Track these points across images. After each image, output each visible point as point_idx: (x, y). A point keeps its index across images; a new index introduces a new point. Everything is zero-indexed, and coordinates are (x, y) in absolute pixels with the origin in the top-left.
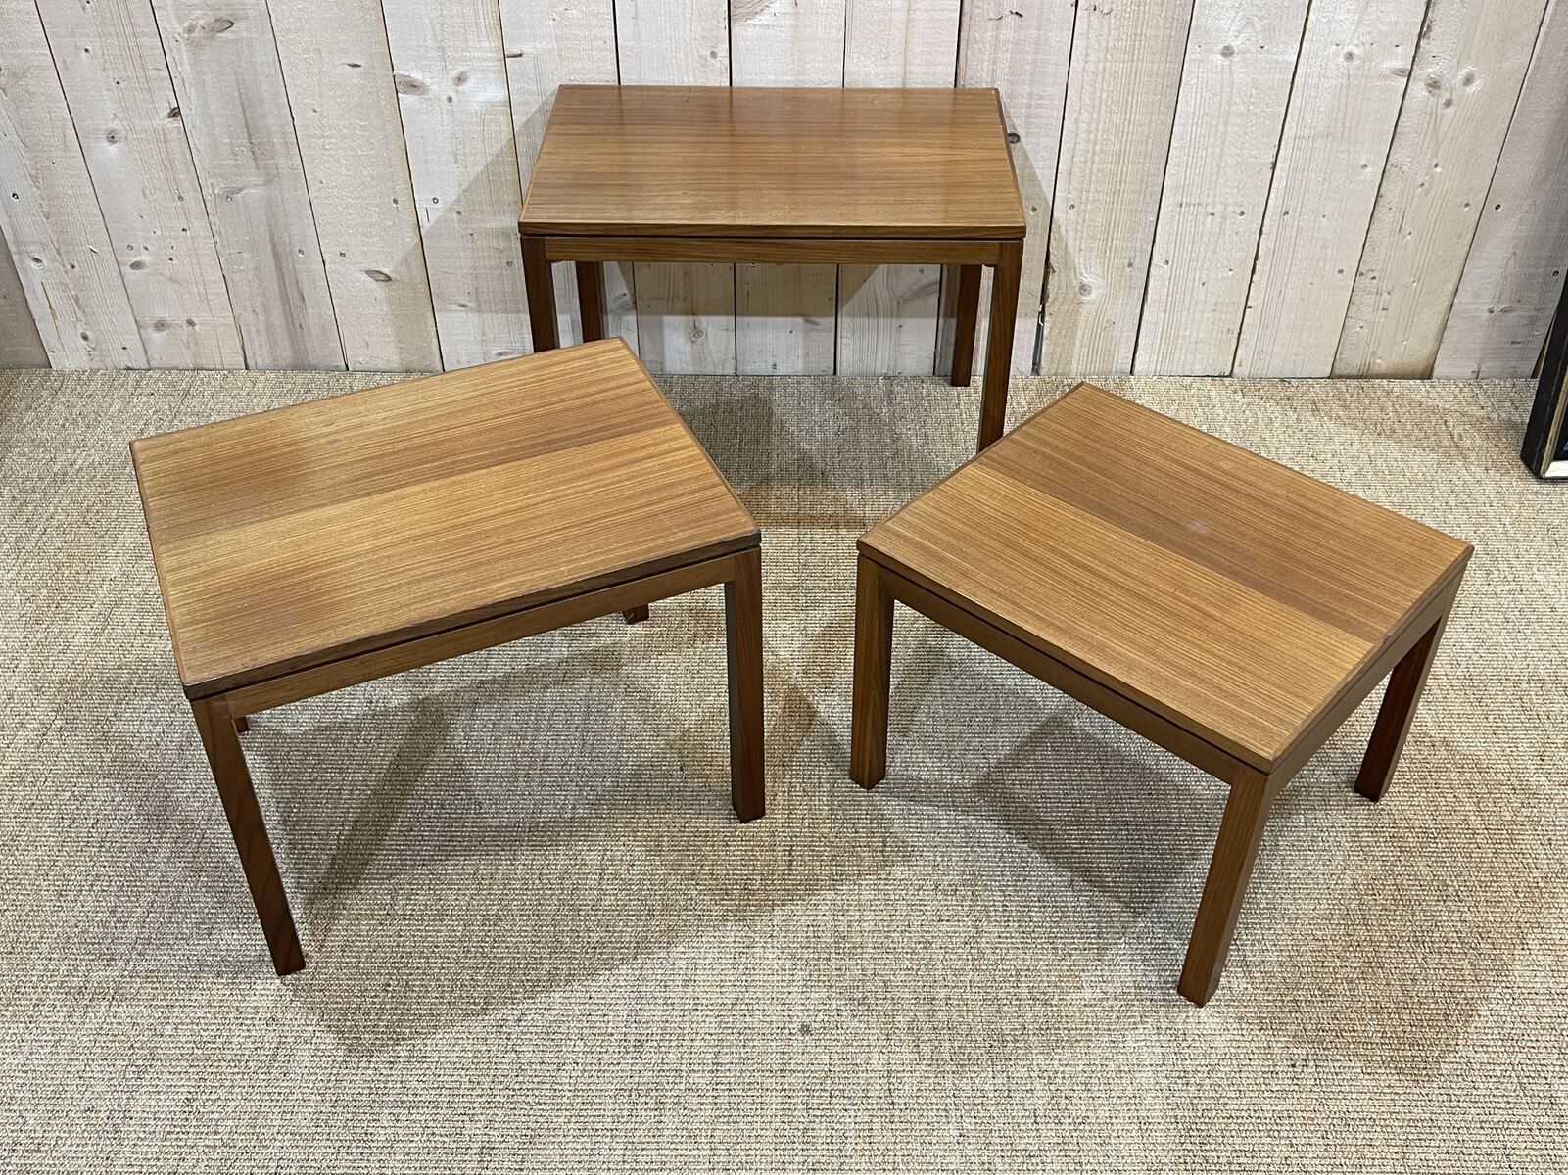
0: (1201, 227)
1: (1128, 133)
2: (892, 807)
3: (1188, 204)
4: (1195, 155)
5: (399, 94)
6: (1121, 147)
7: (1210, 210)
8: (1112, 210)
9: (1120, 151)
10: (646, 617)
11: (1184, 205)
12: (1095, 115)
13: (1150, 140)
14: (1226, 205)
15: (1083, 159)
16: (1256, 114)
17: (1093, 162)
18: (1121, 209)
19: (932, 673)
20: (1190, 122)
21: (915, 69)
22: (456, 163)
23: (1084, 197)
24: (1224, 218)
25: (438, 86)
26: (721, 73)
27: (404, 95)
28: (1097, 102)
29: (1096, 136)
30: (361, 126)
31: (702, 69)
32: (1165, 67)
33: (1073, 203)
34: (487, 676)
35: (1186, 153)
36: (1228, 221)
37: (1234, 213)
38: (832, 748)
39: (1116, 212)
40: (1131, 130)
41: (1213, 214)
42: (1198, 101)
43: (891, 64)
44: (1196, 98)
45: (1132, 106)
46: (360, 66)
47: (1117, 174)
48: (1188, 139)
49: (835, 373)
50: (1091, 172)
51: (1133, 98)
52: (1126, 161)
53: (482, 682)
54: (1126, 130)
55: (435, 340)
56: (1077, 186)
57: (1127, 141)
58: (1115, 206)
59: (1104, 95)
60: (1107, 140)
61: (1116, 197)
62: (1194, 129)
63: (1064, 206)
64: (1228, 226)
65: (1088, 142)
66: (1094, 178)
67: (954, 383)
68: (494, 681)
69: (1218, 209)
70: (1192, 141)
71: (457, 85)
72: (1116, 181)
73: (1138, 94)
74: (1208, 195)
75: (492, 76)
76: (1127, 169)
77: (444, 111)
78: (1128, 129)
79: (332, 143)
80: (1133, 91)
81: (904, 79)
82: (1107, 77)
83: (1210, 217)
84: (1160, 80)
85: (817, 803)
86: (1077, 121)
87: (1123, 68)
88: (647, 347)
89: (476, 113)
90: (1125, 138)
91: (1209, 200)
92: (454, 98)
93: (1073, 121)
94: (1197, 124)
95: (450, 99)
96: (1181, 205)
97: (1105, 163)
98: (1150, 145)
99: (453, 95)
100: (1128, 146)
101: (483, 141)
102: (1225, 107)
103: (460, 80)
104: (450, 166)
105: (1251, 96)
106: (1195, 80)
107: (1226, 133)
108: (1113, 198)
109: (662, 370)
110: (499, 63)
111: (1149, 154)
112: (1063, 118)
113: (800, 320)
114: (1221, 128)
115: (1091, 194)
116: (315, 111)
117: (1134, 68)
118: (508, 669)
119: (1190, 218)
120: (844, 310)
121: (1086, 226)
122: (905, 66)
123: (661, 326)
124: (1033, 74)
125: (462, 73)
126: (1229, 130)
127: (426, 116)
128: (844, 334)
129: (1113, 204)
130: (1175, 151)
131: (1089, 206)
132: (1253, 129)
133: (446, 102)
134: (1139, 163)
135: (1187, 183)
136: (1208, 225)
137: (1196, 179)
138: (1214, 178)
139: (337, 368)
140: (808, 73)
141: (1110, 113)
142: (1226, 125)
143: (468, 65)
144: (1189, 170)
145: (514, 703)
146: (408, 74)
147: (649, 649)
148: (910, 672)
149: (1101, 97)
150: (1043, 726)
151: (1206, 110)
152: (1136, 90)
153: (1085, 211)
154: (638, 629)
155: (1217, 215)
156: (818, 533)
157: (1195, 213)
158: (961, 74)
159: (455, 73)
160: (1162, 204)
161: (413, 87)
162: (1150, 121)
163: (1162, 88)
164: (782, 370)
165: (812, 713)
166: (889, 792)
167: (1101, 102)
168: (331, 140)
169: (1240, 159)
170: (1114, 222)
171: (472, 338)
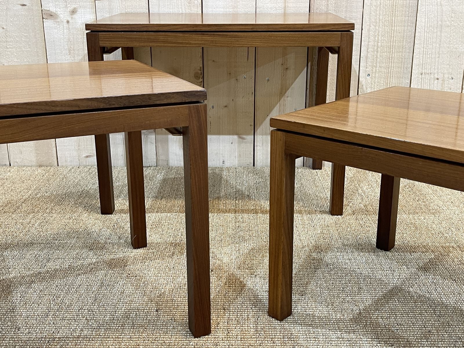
0: (432, 86)
1: (393, 37)
2: (297, 330)
3: (425, 74)
4: (427, 48)
5: (44, 20)
6: (390, 44)
7: (436, 76)
8: (388, 77)
9: (390, 46)
10: (146, 246)
11: (423, 74)
12: (377, 28)
13: (405, 40)
14: (444, 74)
15: (372, 50)
16: (454, 26)
17: (377, 52)
18: (392, 76)
19: (316, 269)
20: (423, 31)
21: (290, 5)
22: (69, 54)
23: (374, 70)
24: (443, 80)
25: (63, 15)
26: (197, 7)
27: (46, 20)
28: (378, 21)
29: (378, 38)
30: (25, 36)
31: (188, 5)
32: (409, 3)
33: (369, 73)
34: (43, 270)
35: (423, 47)
36: (445, 82)
37: (448, 78)
38: (256, 301)
39: (390, 78)
40: (395, 35)
41: (438, 79)
42: (426, 20)
43: (278, 2)
44: (425, 18)
45: (395, 23)
46: (26, 5)
47: (389, 58)
48: (423, 40)
49: (254, 166)
50: (377, 57)
51: (395, 18)
52: (394, 51)
53: (40, 273)
54: (393, 35)
55: (55, 149)
56: (370, 64)
57: (393, 40)
58: (389, 74)
59: (381, 17)
60: (383, 40)
61: (390, 70)
62: (426, 34)
63: (365, 75)
64: (446, 85)
65: (374, 41)
66: (378, 60)
67: (314, 168)
68: (48, 272)
69: (440, 76)
70: (425, 41)
71: (71, 15)
72: (389, 62)
73: (397, 16)
74: (435, 69)
75: (88, 10)
76: (394, 55)
77: (65, 28)
78: (394, 34)
79: (10, 45)
80: (395, 15)
81: (285, 10)
82: (382, 8)
83: (436, 81)
84: (407, 10)
85: (246, 328)
86: (369, 30)
87: (389, 3)
88: (160, 151)
89: (80, 29)
90: (392, 39)
91: (436, 71)
92: (70, 21)
93: (367, 30)
94: (427, 31)
95: (68, 22)
96: (422, 74)
97: (383, 52)
98: (405, 43)
99: (69, 19)
100: (394, 43)
101: (83, 43)
102: (440, 23)
103: (73, 12)
104: (66, 56)
105: (452, 17)
106: (424, 9)
107: (441, 36)
108: (388, 71)
109: (167, 165)
110: (92, 4)
111: (404, 48)
112: (362, 29)
113: (236, 137)
114: (439, 33)
115: (377, 68)
116: (3, 28)
117: (395, 3)
118: (58, 267)
119: (427, 81)
120: (258, 131)
121: (376, 85)
122: (285, 3)
123: (167, 141)
124: (346, 7)
125: (75, 8)
126: (443, 34)
127: (56, 31)
128: (258, 144)
129: (388, 73)
130: (417, 45)
131: (377, 75)
132: (454, 34)
133: (66, 24)
134: (400, 52)
135: (424, 62)
136: (435, 85)
137: (428, 60)
138: (437, 60)
139: (5, 165)
140: (239, 7)
141: (385, 27)
142: (441, 32)
143: (78, 4)
144: (424, 56)
145: (57, 282)
146: (48, 9)
147: (144, 259)
148: (302, 267)
149: (379, 19)
150: (391, 291)
151: (431, 24)
152: (396, 15)
153: (375, 77)
154: (141, 251)
155: (440, 80)
156: (246, 216)
157: (429, 78)
158: (312, 6)
159: (71, 8)
160: (413, 74)
161: (51, 15)
162: (404, 30)
163: (409, 13)
164: (227, 164)
165: (242, 286)
166: (295, 322)
167: (380, 20)
168: (10, 44)
169: (449, 50)
170: (390, 83)
171: (73, 147)
